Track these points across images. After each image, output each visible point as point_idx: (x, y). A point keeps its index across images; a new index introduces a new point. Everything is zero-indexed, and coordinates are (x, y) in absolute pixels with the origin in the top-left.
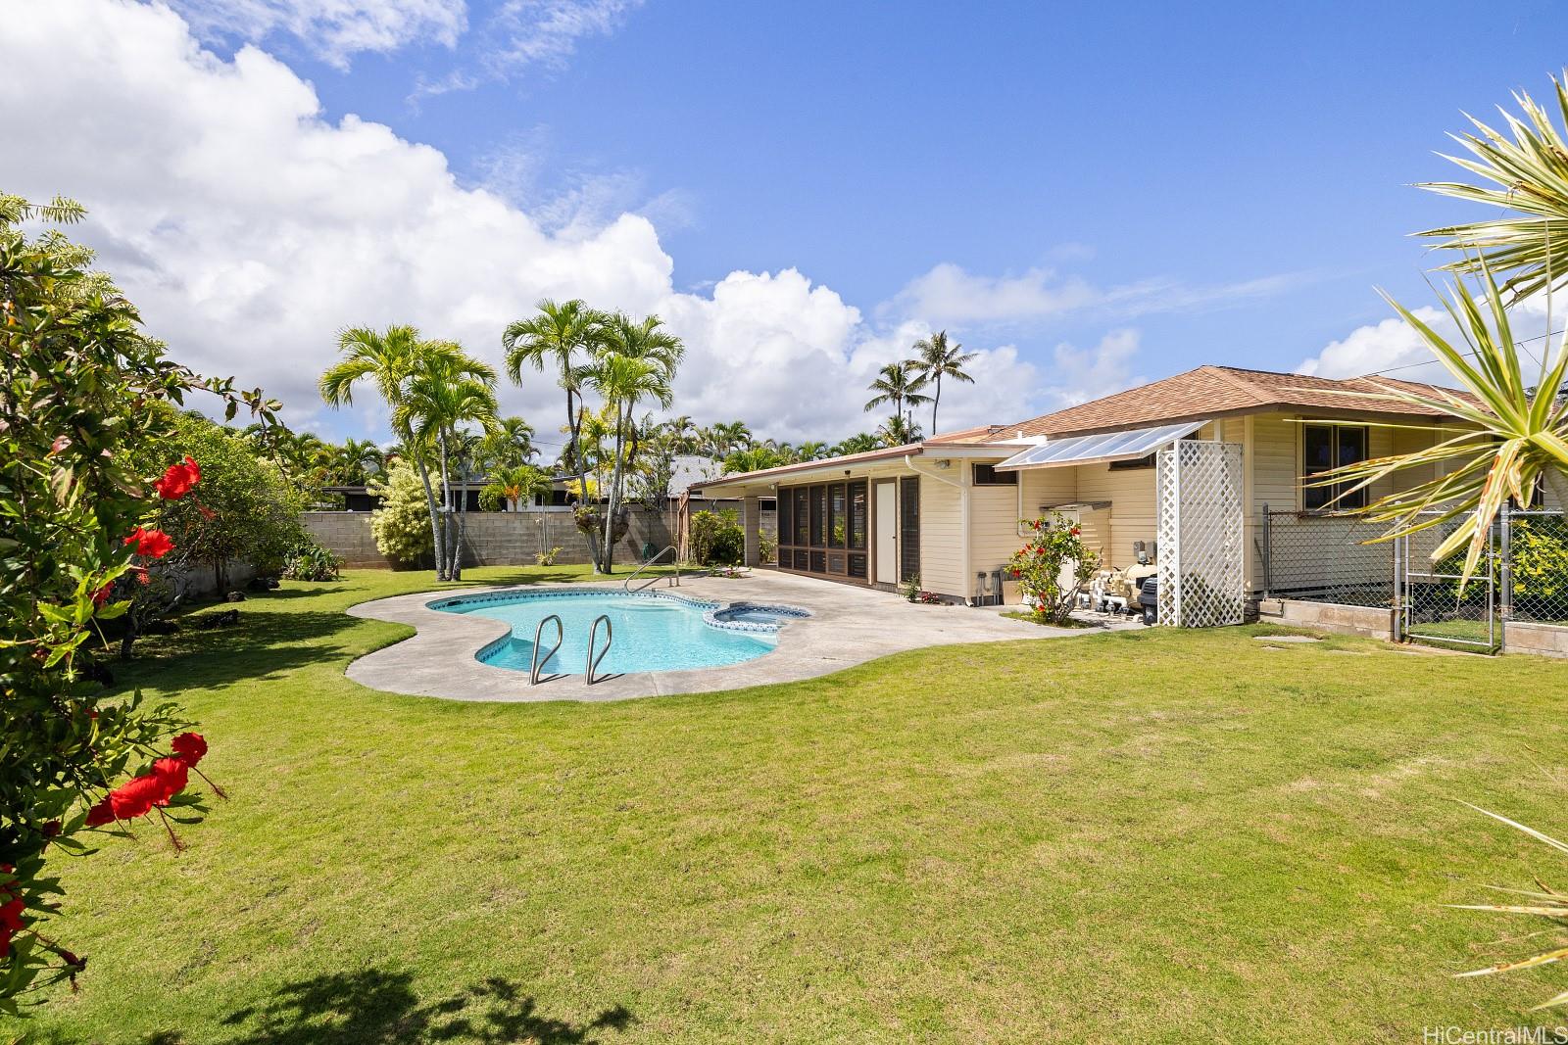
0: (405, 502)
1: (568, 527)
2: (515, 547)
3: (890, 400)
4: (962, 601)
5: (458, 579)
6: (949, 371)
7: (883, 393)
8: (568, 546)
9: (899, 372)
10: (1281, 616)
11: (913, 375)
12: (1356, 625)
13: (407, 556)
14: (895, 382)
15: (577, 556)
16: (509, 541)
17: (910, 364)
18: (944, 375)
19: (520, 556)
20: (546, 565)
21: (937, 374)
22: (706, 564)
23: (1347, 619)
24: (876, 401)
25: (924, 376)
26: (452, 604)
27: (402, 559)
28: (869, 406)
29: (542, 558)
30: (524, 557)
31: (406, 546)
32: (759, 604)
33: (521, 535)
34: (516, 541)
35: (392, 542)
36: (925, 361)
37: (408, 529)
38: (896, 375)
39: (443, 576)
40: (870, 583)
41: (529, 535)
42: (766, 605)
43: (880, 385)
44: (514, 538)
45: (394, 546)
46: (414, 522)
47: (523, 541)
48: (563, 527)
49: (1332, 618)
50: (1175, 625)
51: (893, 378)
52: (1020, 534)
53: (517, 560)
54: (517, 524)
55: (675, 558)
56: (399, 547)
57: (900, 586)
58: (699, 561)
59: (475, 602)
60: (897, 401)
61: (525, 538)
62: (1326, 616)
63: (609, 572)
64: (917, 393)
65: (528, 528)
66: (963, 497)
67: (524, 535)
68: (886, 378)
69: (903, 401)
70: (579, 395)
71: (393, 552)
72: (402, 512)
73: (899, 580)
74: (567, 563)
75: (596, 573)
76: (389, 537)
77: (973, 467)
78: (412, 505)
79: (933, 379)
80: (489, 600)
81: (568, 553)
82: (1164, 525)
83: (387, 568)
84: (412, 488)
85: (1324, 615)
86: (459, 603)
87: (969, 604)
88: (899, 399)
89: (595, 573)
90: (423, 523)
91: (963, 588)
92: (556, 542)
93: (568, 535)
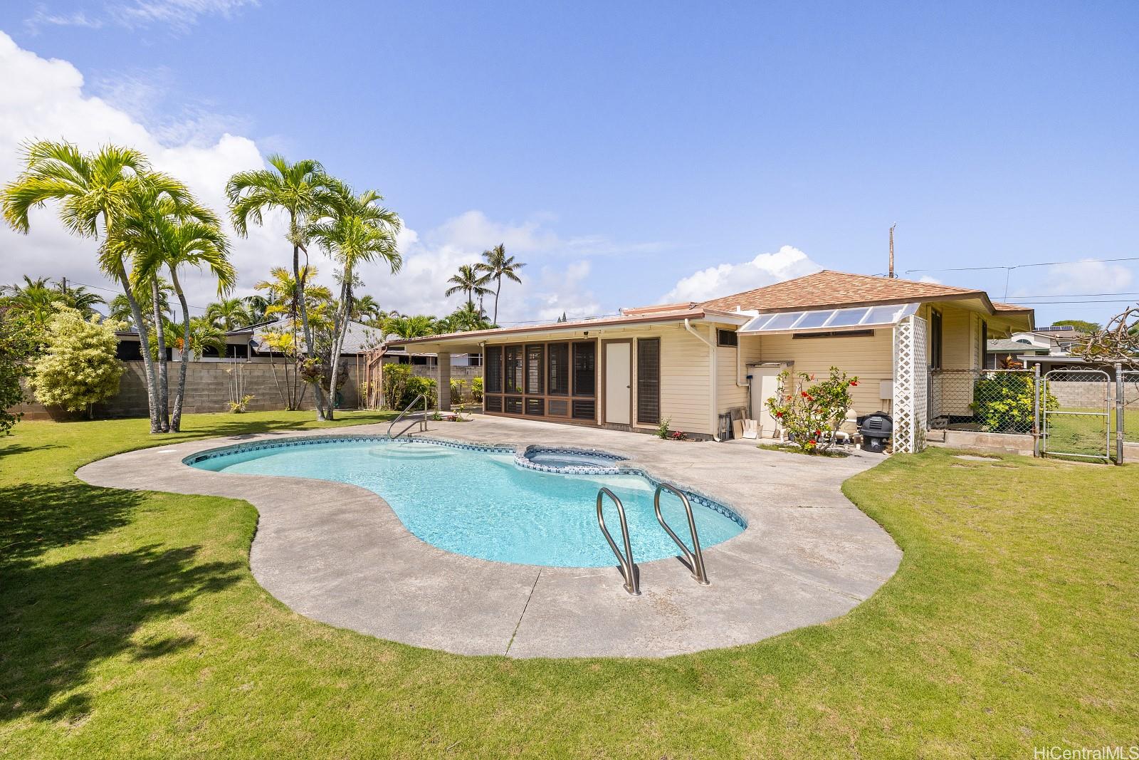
0: (74, 349)
1: (258, 377)
2: (201, 396)
3: (462, 290)
4: (711, 437)
5: (177, 430)
6: (507, 273)
7: (459, 284)
8: (258, 395)
9: (470, 270)
10: (944, 442)
11: (479, 275)
12: (1006, 446)
13: (76, 406)
14: (468, 279)
15: (266, 403)
16: (196, 390)
17: (478, 266)
18: (503, 276)
19: (206, 404)
20: (238, 411)
21: (498, 275)
22: (398, 409)
23: (999, 443)
24: (454, 289)
25: (489, 275)
26: (198, 460)
27: (71, 409)
28: (448, 293)
29: (235, 406)
30: (211, 405)
31: (77, 395)
32: (547, 446)
33: (209, 384)
34: (203, 390)
35: (57, 392)
36: (490, 265)
37: (80, 378)
38: (469, 274)
39: (159, 428)
40: (599, 423)
41: (217, 384)
42: (555, 447)
43: (456, 279)
44: (200, 387)
45: (60, 396)
46: (88, 370)
47: (209, 390)
48: (252, 378)
49: (986, 442)
50: (911, 451)
51: (465, 274)
52: (739, 384)
53: (204, 408)
54: (204, 373)
55: (360, 404)
56: (68, 396)
57: (635, 425)
58: (393, 407)
59: (222, 455)
60: (468, 291)
61: (213, 387)
62: (981, 441)
63: (330, 418)
64: (483, 287)
65: (215, 378)
66: (711, 355)
67: (211, 384)
68: (461, 275)
69: (473, 291)
70: (305, 251)
71: (59, 402)
72: (71, 359)
73: (635, 420)
74: (256, 410)
75: (321, 420)
76: (53, 385)
77: (717, 333)
78: (85, 352)
79: (494, 278)
80: (236, 452)
81: (257, 401)
82: (899, 378)
83: (45, 418)
84: (84, 334)
85: (980, 440)
86: (206, 458)
87: (718, 440)
88: (470, 289)
89: (319, 420)
90: (100, 372)
91: (712, 426)
92: (247, 391)
93: (257, 383)
